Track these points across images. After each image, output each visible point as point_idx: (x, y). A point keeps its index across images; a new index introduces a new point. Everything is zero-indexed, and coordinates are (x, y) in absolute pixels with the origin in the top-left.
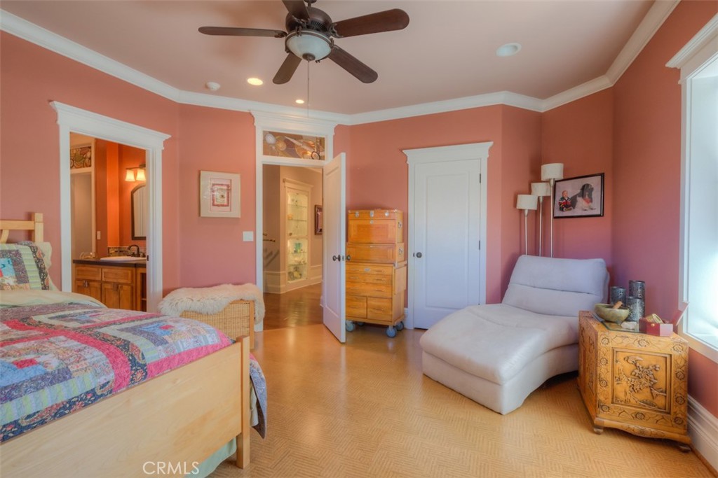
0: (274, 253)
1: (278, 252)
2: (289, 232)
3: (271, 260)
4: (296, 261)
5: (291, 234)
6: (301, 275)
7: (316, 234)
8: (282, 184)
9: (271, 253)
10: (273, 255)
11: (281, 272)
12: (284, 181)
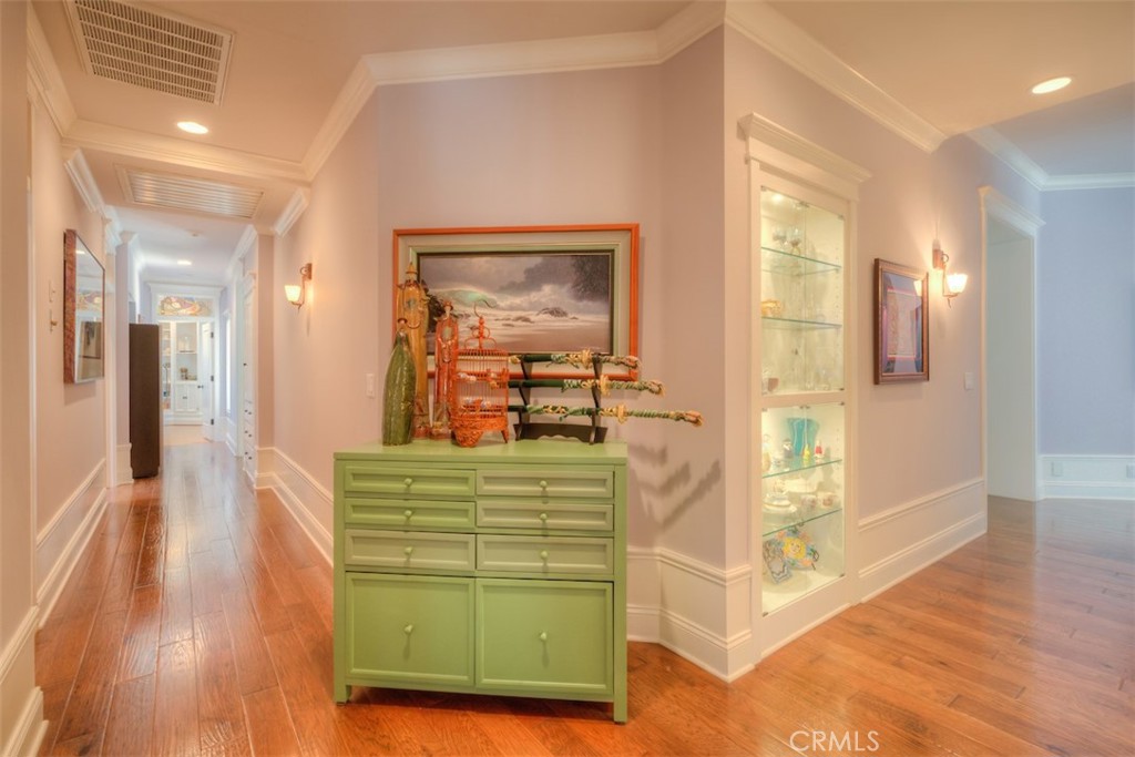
0: (698, 474)
1: (716, 473)
2: (766, 375)
3: (688, 502)
4: (793, 497)
5: (773, 383)
6: (814, 553)
7: (876, 381)
8: (732, 144)
9: (683, 474)
10: (693, 484)
11: (730, 572)
12: (743, 134)
